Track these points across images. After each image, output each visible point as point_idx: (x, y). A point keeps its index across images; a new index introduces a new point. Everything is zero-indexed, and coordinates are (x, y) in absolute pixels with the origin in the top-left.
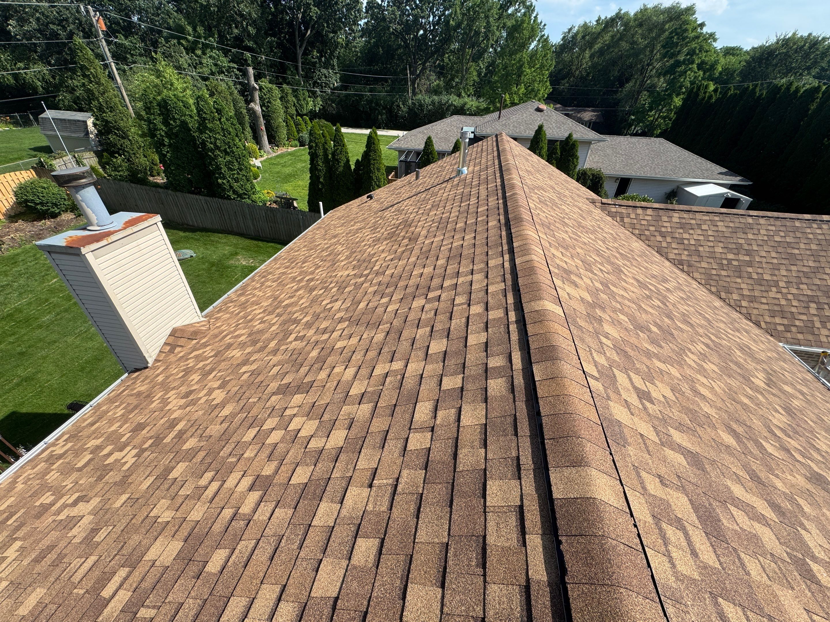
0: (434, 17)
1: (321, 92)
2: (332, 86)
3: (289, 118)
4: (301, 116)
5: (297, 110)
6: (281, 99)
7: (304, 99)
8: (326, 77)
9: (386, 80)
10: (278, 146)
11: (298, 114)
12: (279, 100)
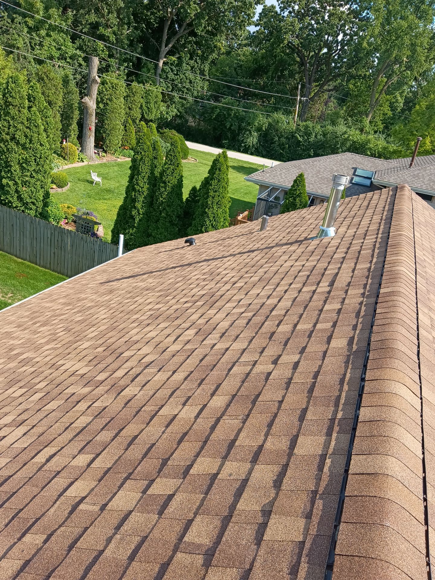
0: (345, 35)
1: (180, 98)
2: (195, 93)
3: (130, 121)
4: (147, 121)
5: (143, 115)
6: (126, 98)
7: (156, 102)
8: (191, 82)
9: (269, 97)
10: (105, 152)
11: (143, 118)
12: (122, 99)
